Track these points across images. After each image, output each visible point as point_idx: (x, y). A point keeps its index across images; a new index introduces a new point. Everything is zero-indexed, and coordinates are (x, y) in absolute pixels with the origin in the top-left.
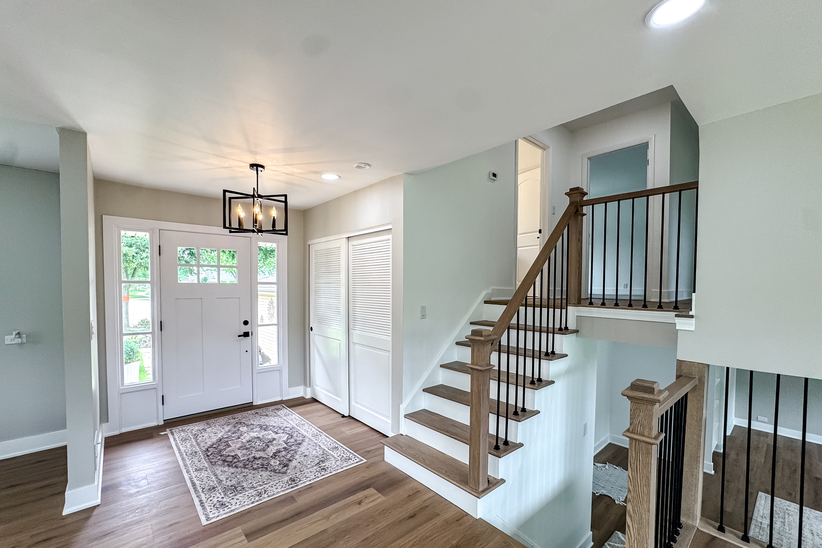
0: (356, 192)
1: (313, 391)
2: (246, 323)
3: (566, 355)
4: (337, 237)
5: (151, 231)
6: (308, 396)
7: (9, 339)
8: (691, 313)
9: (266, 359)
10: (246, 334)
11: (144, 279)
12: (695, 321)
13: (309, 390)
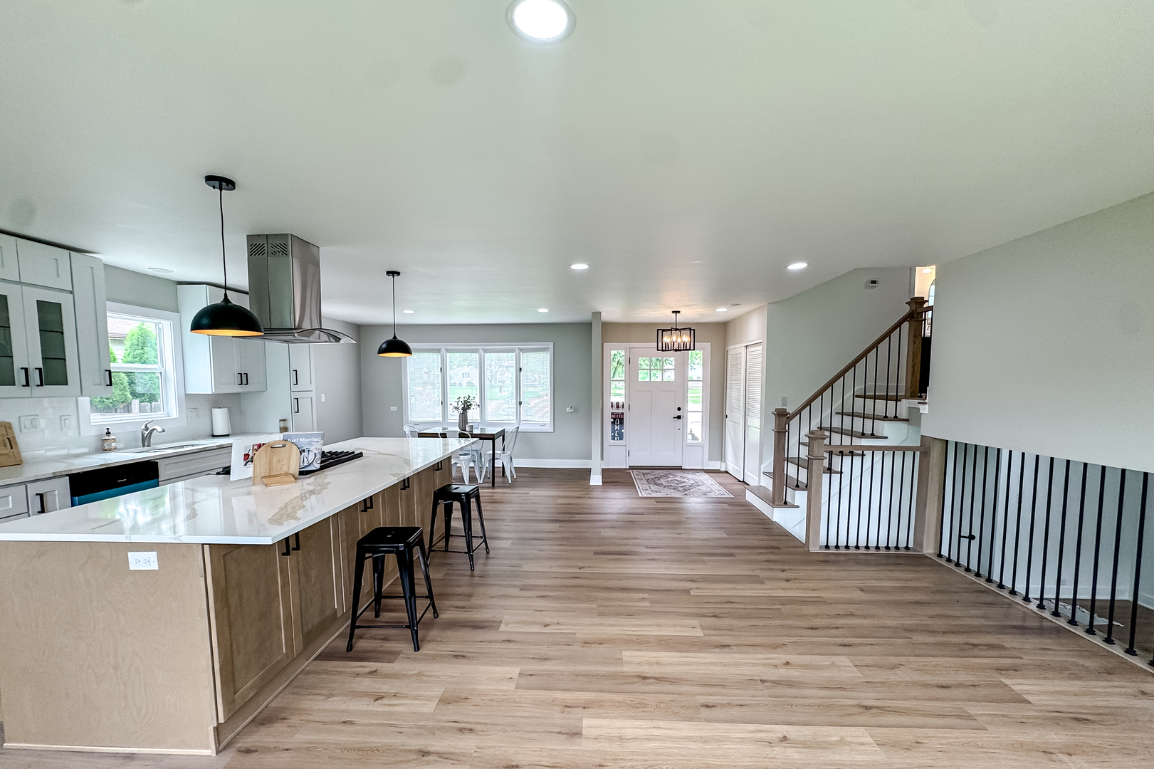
0: (748, 313)
1: (726, 466)
2: (679, 409)
3: (887, 438)
4: (737, 346)
5: (625, 349)
6: (723, 469)
7: (568, 410)
8: (926, 401)
9: (694, 438)
10: (679, 417)
11: (620, 379)
12: (929, 408)
13: (723, 464)
